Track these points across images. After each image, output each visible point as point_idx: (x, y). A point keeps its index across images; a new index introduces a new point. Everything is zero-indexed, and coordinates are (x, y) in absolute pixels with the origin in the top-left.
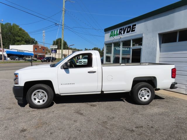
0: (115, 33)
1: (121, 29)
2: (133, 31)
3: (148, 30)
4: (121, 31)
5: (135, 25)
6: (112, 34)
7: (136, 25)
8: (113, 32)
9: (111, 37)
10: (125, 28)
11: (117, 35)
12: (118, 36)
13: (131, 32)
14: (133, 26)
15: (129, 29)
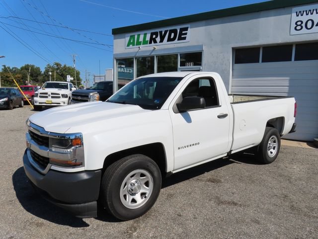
0: (141, 39)
1: (156, 34)
2: (180, 39)
3: (212, 40)
4: (154, 36)
5: (186, 29)
6: (134, 41)
7: (189, 29)
8: (136, 37)
9: (131, 46)
10: (163, 33)
11: (145, 42)
12: (148, 45)
13: (178, 40)
14: (182, 30)
15: (173, 35)
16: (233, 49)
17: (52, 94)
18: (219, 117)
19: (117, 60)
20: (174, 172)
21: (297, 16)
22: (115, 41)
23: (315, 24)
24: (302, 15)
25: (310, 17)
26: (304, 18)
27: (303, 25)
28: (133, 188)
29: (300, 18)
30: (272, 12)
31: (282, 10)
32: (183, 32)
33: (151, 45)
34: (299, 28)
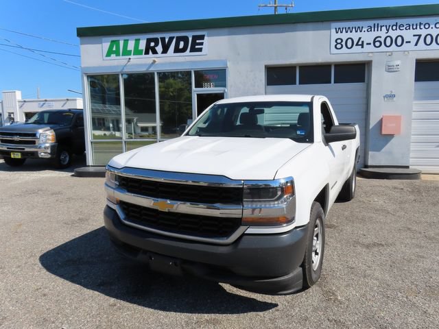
0: (131, 46)
1: (156, 41)
3: (239, 54)
4: (152, 44)
5: (202, 37)
6: (118, 48)
7: (205, 37)
8: (121, 43)
9: (113, 56)
10: (167, 40)
11: (137, 52)
12: (143, 56)
13: (190, 52)
14: (195, 38)
15: (182, 45)
19: (88, 76)
21: (337, 32)
22: (82, 46)
23: (355, 43)
24: (341, 32)
25: (349, 35)
26: (344, 36)
27: (344, 43)
29: (339, 35)
30: (310, 25)
31: (320, 25)
32: (198, 41)
33: (147, 56)
34: (339, 46)
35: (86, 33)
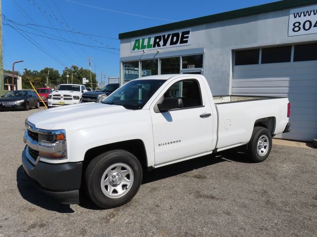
0: (146, 43)
1: (160, 38)
2: (182, 42)
3: (212, 43)
4: (158, 40)
5: (188, 33)
6: (139, 45)
7: (190, 32)
8: (141, 41)
9: (136, 49)
10: (166, 37)
11: (149, 46)
12: (152, 48)
13: (180, 43)
14: (184, 33)
15: (175, 38)
16: (233, 51)
17: (64, 96)
18: (202, 116)
19: (124, 63)
20: (156, 167)
21: (295, 17)
22: (121, 45)
23: (313, 25)
24: (300, 17)
25: (307, 18)
26: (302, 20)
27: (301, 26)
28: (114, 179)
29: (298, 19)
30: (271, 14)
31: (280, 12)
32: (185, 36)
33: (154, 48)
34: (297, 29)
35: (124, 37)
